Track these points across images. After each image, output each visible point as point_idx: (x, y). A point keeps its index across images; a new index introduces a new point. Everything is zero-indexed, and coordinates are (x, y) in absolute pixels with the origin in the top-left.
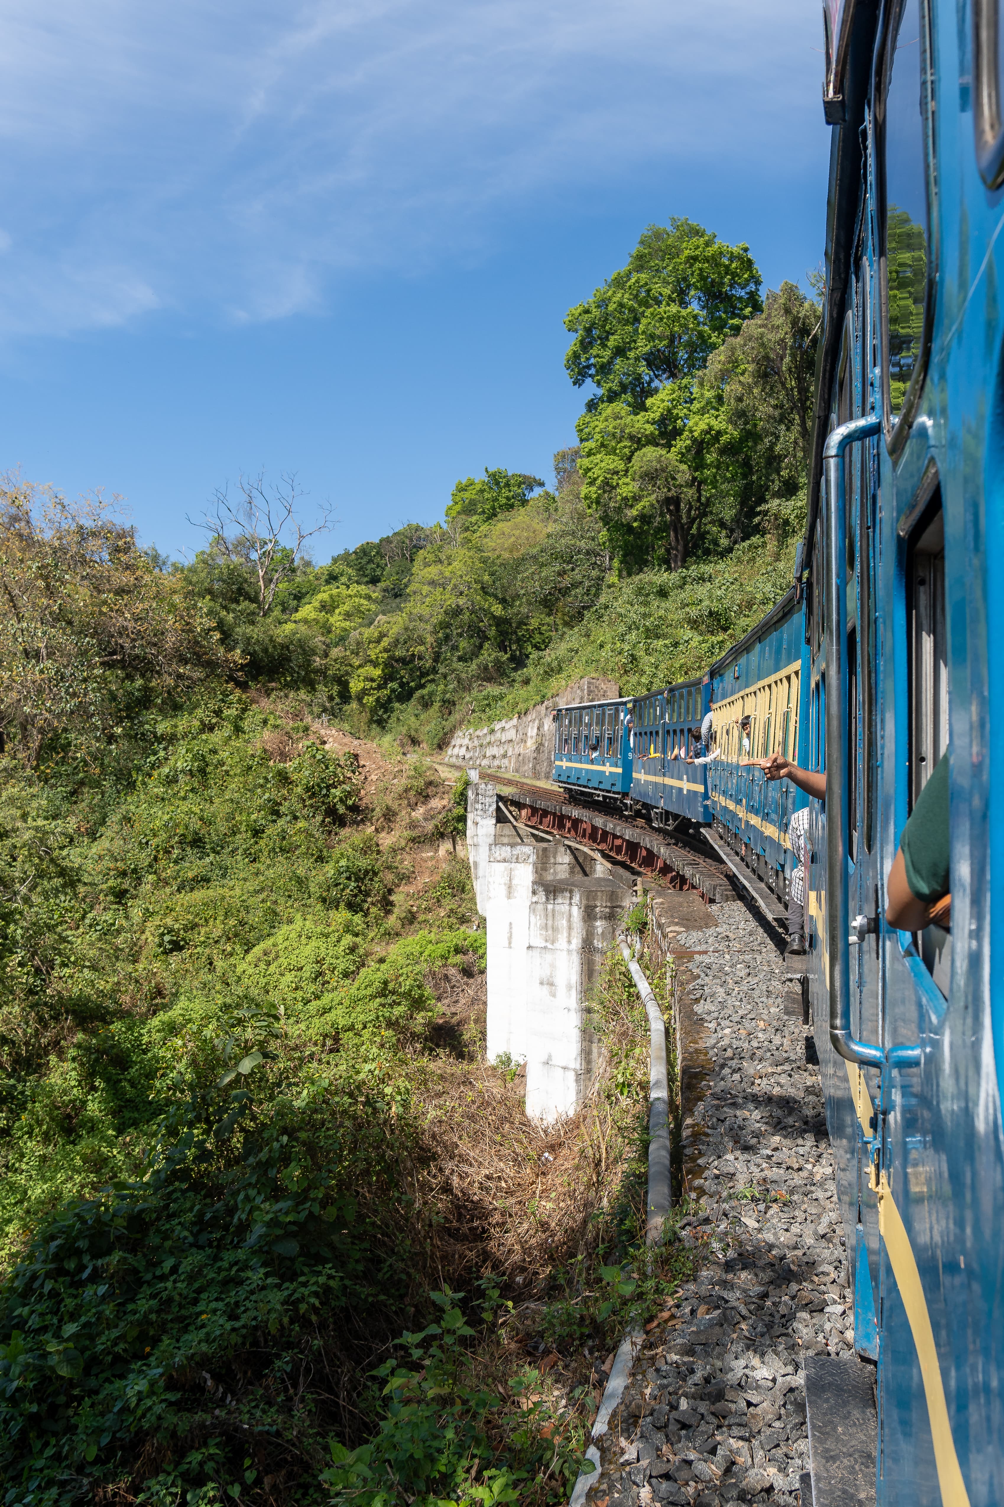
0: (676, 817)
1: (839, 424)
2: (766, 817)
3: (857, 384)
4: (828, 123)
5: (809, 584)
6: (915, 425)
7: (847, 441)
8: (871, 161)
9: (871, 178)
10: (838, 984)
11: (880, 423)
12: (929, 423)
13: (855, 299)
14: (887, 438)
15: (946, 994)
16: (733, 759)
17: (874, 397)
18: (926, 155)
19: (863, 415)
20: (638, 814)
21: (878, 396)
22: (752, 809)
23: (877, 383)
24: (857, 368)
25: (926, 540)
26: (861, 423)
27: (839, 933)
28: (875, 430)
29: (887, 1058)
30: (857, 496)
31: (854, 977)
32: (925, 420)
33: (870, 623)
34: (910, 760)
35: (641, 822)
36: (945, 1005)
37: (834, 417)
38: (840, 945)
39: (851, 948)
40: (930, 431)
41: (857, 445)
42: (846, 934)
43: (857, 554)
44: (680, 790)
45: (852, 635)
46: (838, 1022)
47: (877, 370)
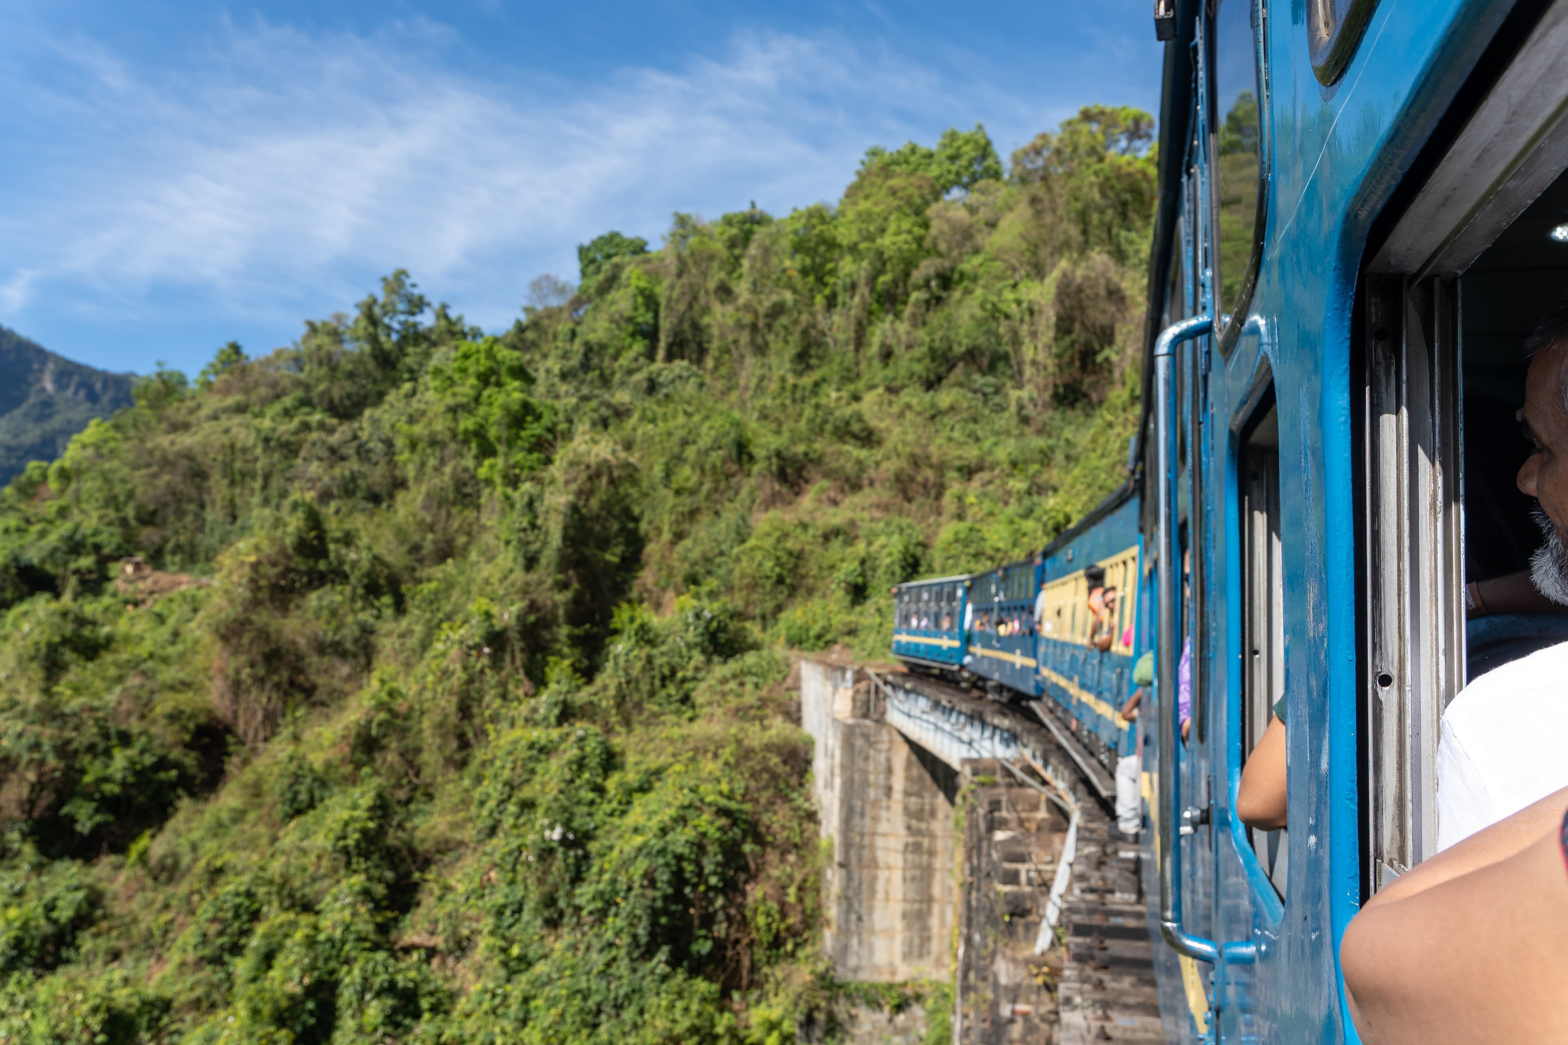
0: (1010, 690)
1: (1172, 322)
2: (1099, 695)
3: (1189, 286)
4: (1160, 39)
5: (1143, 474)
6: (1246, 325)
7: (1178, 340)
8: (1202, 74)
9: (1202, 90)
10: (1169, 875)
11: (1211, 324)
12: (1261, 322)
13: (1187, 206)
14: (1219, 337)
15: (1284, 894)
16: (1066, 637)
17: (1206, 298)
18: (1257, 60)
19: (1195, 314)
20: (974, 685)
21: (1209, 296)
22: (1083, 686)
23: (1208, 284)
24: (1188, 270)
25: (1259, 435)
26: (1193, 322)
27: (1171, 823)
28: (1206, 330)
29: (1220, 954)
30: (1188, 393)
31: (1186, 867)
32: (1258, 320)
33: (1201, 515)
34: (1243, 653)
35: (975, 693)
36: (1282, 910)
37: (1166, 317)
38: (1172, 837)
39: (1183, 842)
40: (1263, 329)
41: (1188, 344)
42: (1178, 823)
43: (1189, 449)
44: (1013, 665)
45: (1183, 527)
46: (1169, 914)
47: (1209, 273)
